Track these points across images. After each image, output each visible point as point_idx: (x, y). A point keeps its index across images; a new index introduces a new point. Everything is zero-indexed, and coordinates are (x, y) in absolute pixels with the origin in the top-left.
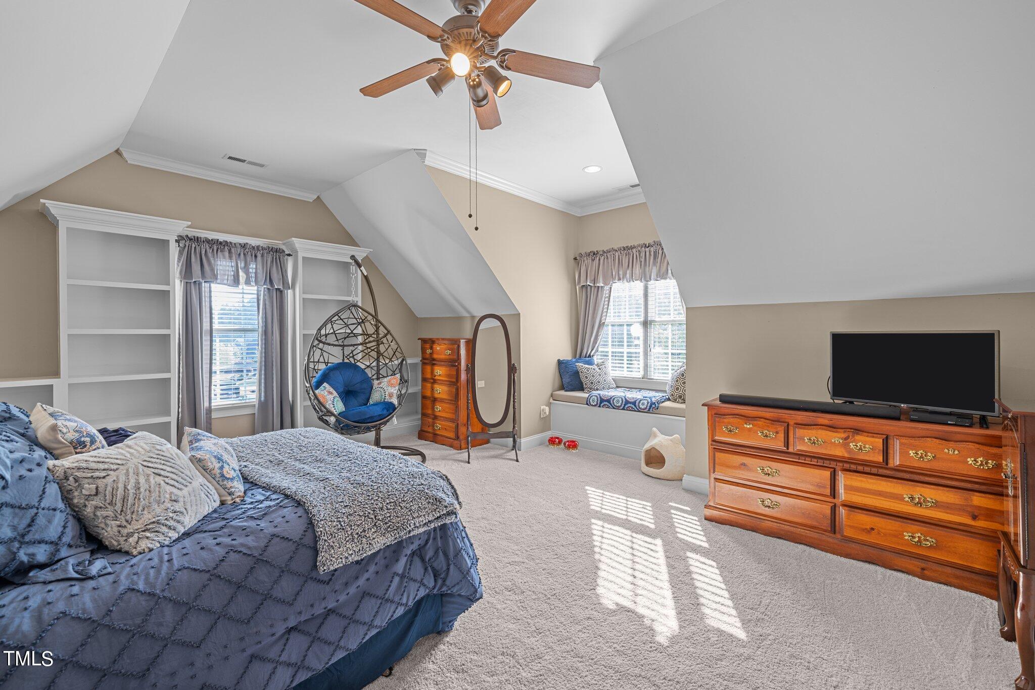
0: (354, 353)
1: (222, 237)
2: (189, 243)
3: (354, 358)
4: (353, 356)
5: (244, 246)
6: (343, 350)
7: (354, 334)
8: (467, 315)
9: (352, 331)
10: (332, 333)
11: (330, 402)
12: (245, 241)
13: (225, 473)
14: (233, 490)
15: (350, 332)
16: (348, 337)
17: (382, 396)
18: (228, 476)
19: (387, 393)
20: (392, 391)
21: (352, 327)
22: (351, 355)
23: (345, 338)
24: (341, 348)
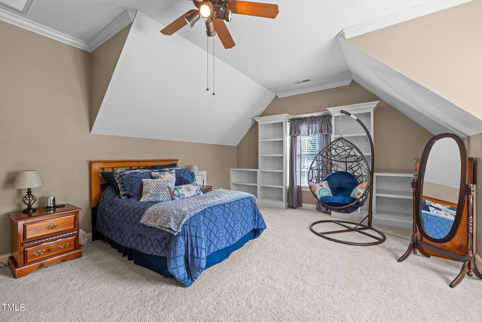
0: (352, 166)
1: (303, 116)
2: (292, 121)
3: (352, 169)
4: (352, 168)
5: (312, 117)
6: (346, 164)
7: (351, 155)
8: (465, 137)
9: (349, 154)
10: (337, 155)
11: (318, 190)
12: (312, 115)
13: (174, 193)
14: (174, 198)
15: (348, 154)
16: (348, 157)
17: (354, 193)
18: (174, 194)
19: (357, 192)
20: (361, 191)
21: (349, 151)
22: (351, 167)
23: (346, 158)
24: (345, 163)
